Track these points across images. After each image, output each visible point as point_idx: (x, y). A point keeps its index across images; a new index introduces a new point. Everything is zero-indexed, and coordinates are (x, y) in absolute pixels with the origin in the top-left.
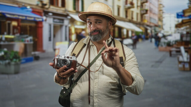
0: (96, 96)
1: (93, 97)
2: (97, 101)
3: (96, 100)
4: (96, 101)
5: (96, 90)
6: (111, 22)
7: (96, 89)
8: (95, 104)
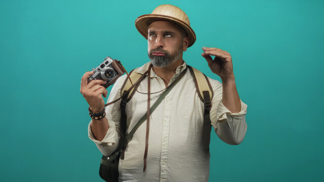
0: (165, 159)
1: (160, 161)
4: (164, 167)
5: (165, 149)
6: (187, 41)
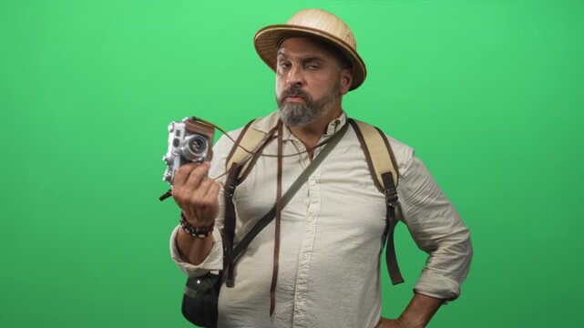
0: (304, 291)
1: (293, 295)
2: (305, 308)
3: (302, 304)
4: (301, 306)
5: (304, 273)
7: (305, 270)
8: (296, 316)
